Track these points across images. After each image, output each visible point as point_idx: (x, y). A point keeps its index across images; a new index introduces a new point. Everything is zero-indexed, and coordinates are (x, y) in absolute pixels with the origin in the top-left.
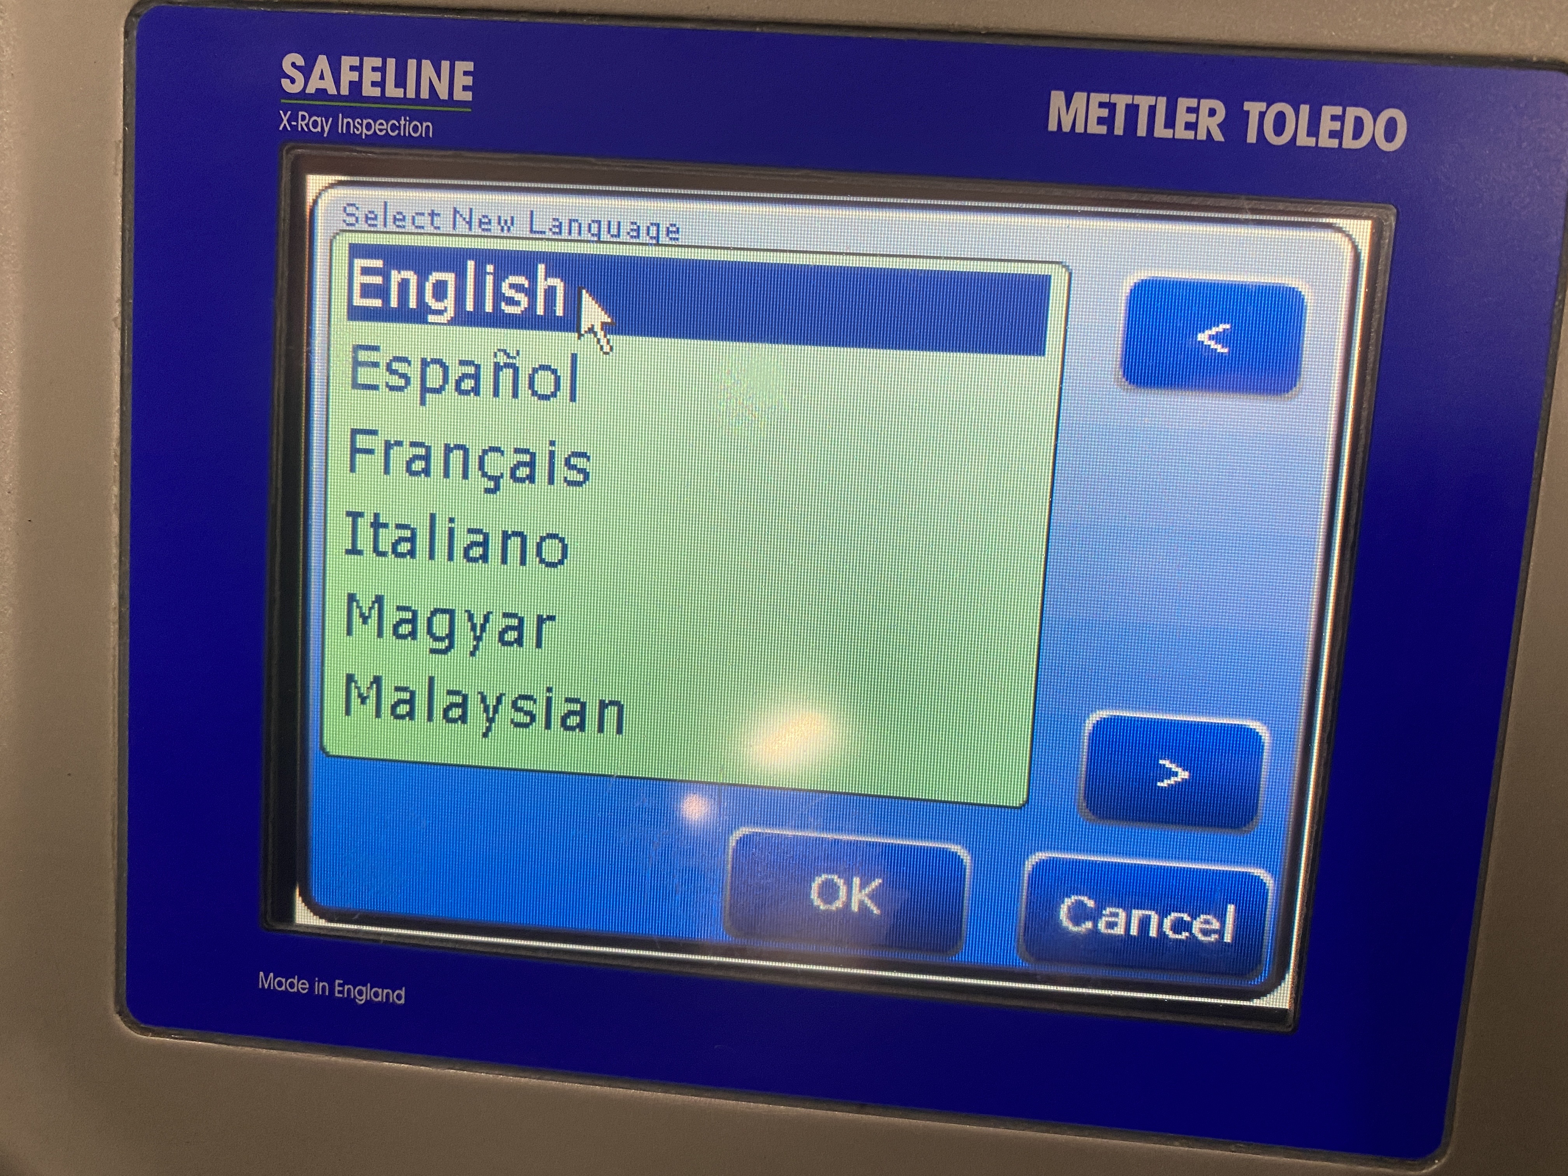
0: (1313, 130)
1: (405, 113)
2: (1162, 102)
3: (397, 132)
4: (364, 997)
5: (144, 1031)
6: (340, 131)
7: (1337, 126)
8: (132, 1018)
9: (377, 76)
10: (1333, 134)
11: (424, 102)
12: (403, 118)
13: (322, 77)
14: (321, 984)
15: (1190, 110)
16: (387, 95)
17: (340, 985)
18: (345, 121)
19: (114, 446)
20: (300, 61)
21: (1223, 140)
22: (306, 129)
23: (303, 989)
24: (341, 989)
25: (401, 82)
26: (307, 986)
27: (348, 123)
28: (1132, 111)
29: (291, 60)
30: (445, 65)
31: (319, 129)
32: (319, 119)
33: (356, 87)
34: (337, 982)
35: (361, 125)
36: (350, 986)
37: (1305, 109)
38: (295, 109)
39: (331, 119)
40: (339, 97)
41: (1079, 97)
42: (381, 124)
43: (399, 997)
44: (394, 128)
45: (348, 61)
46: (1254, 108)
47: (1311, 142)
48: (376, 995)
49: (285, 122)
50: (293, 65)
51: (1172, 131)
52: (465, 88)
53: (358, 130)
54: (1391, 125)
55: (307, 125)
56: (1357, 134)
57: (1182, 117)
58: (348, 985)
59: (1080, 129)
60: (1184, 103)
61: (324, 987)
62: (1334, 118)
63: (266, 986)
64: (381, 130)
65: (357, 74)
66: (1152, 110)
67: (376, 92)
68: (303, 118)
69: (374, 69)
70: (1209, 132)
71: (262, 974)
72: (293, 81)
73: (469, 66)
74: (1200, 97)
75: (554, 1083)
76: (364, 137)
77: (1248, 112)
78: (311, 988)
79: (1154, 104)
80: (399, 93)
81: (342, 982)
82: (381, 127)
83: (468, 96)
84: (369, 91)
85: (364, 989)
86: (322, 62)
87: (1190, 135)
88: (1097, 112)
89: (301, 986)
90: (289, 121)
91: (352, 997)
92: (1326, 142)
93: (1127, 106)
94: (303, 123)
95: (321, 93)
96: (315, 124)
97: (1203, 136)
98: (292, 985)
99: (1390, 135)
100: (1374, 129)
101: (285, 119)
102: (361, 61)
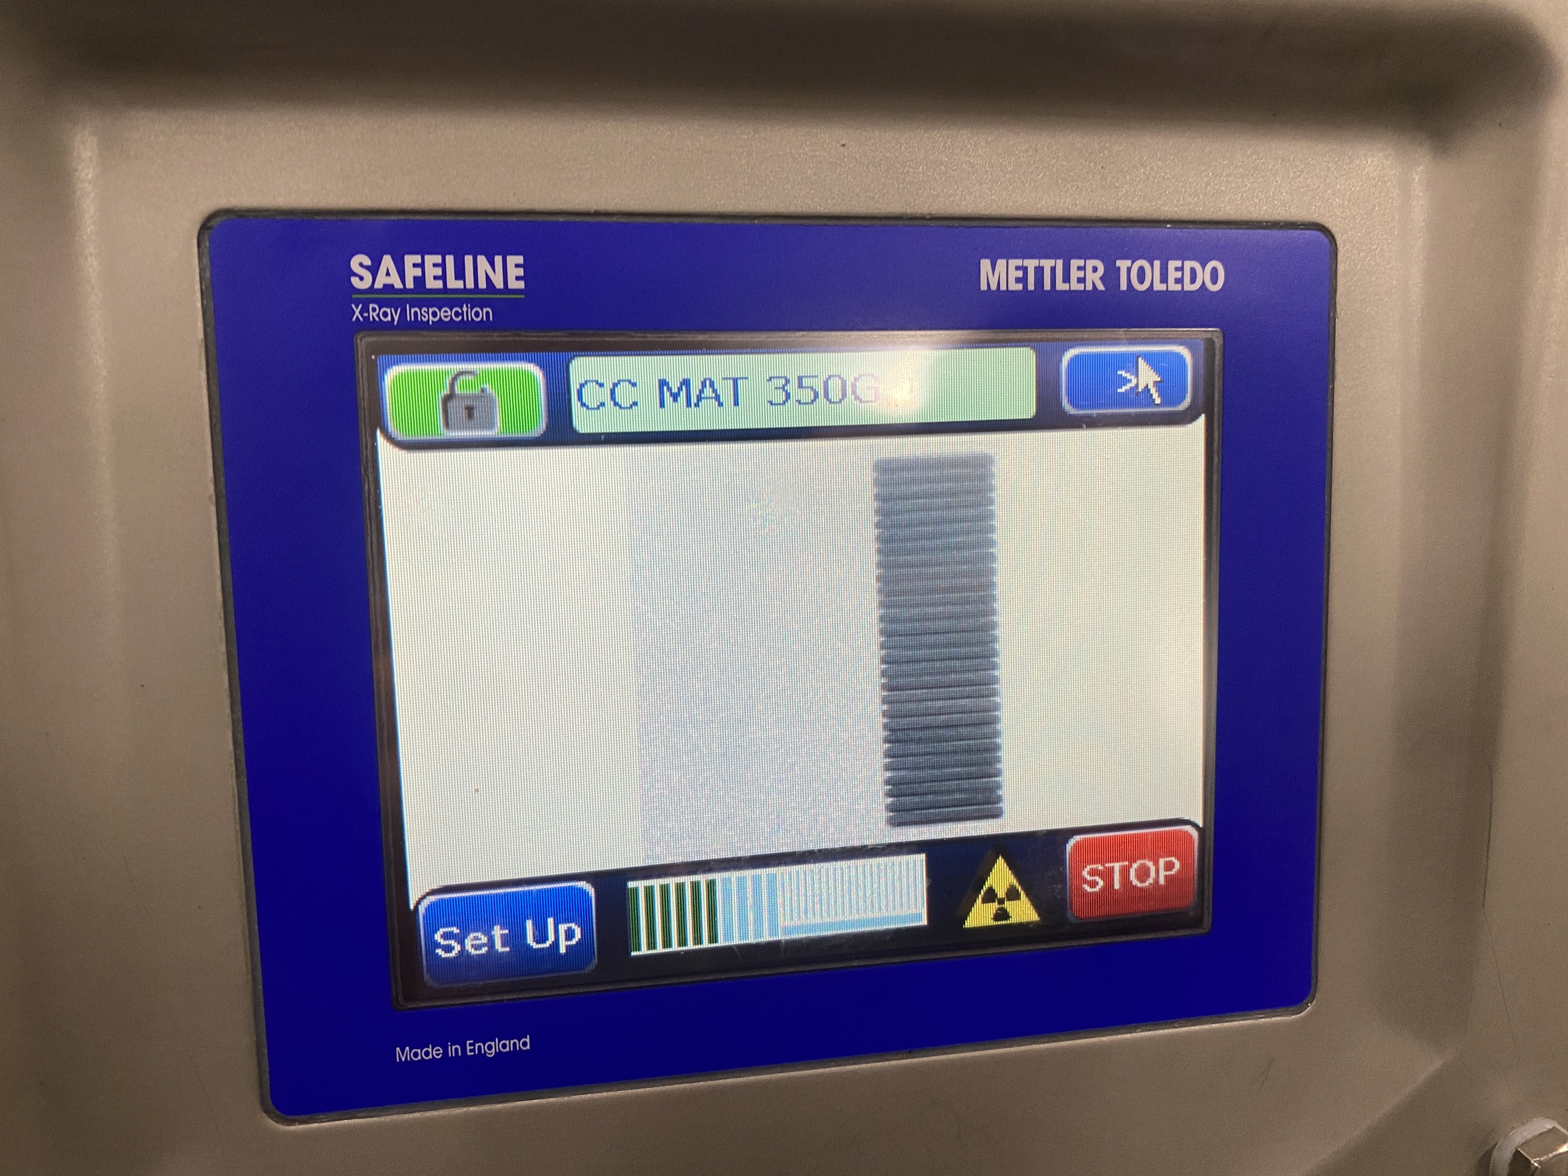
0: (1164, 279)
1: (467, 301)
2: (1060, 263)
3: (460, 317)
4: (493, 1050)
5: (292, 1122)
6: (408, 319)
7: (1179, 275)
8: (278, 1112)
9: (439, 271)
10: (1177, 281)
11: (482, 291)
12: (465, 305)
13: (388, 274)
14: (454, 1047)
16: (449, 286)
17: (470, 1045)
18: (413, 310)
20: (367, 262)
21: (1104, 289)
22: (377, 319)
23: (438, 1055)
24: (472, 1047)
25: (460, 274)
26: (441, 1051)
27: (416, 312)
28: (1039, 270)
29: (359, 262)
30: (498, 259)
31: (389, 318)
32: (388, 310)
33: (420, 281)
34: (468, 1042)
35: (428, 313)
36: (479, 1044)
37: (1157, 263)
38: (366, 303)
39: (399, 310)
40: (405, 290)
41: (1001, 263)
42: (446, 312)
43: (525, 1044)
44: (457, 314)
45: (410, 260)
46: (1123, 264)
47: (1163, 287)
48: (504, 1046)
49: (357, 314)
50: (361, 265)
51: (1068, 285)
52: (518, 278)
53: (425, 317)
54: (1214, 273)
55: (378, 315)
56: (1193, 280)
57: (1075, 274)
58: (477, 1043)
59: (1003, 287)
60: (1075, 263)
61: (456, 1049)
62: (1177, 269)
63: (403, 1059)
64: (446, 317)
65: (419, 270)
66: (1053, 269)
67: (439, 284)
68: (374, 310)
69: (435, 265)
70: (1094, 284)
71: (398, 1049)
72: (362, 278)
73: (520, 259)
74: (1086, 258)
76: (431, 323)
77: (1119, 268)
78: (445, 1052)
79: (1054, 265)
81: (472, 1041)
83: (521, 285)
84: (432, 284)
85: (493, 1044)
86: (387, 261)
87: (1081, 287)
88: (1015, 274)
89: (435, 1052)
90: (361, 313)
91: (483, 1052)
92: (1174, 287)
93: (1036, 268)
94: (375, 314)
95: (389, 288)
96: (385, 314)
97: (1089, 287)
98: (427, 1053)
99: (1214, 280)
100: (1204, 276)
101: (357, 312)
102: (423, 259)
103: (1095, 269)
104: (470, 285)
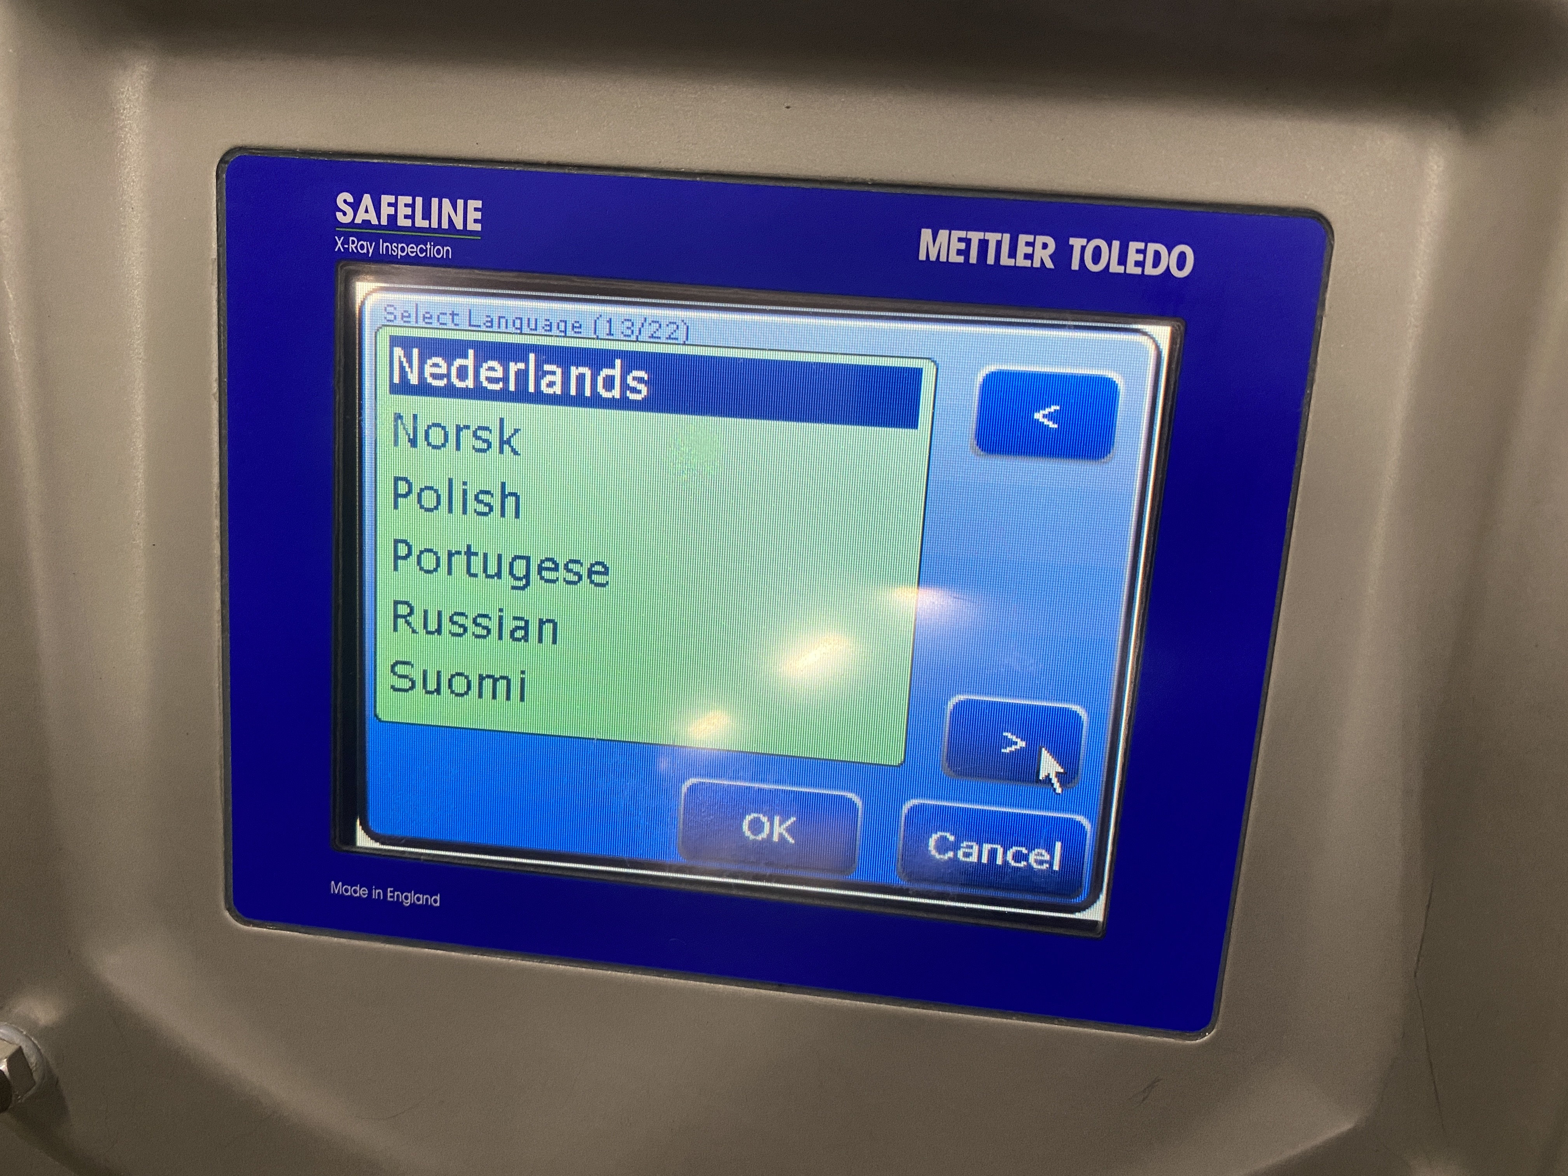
0: (1122, 261)
1: (430, 239)
2: (1007, 237)
3: (425, 253)
4: (409, 901)
6: (381, 253)
7: (1140, 257)
8: (238, 913)
9: (409, 211)
10: (1137, 264)
11: (445, 231)
12: (428, 243)
13: (367, 211)
14: (377, 891)
15: (1028, 244)
16: (417, 225)
17: (391, 892)
18: (385, 245)
19: (216, 490)
20: (350, 199)
21: (1052, 267)
22: (355, 251)
23: (364, 894)
24: (392, 894)
25: (427, 215)
26: (367, 892)
27: (387, 246)
28: (984, 244)
29: (344, 198)
30: (460, 203)
31: (365, 251)
32: (365, 243)
33: (393, 218)
34: (389, 889)
35: (397, 248)
36: (399, 893)
37: (1116, 244)
38: (347, 235)
39: (374, 243)
40: (380, 226)
41: (943, 234)
42: (412, 248)
43: (435, 901)
44: (422, 251)
45: (386, 199)
46: (1077, 243)
47: (1120, 269)
48: (418, 899)
49: (339, 244)
50: (345, 201)
51: (1014, 260)
52: (476, 221)
53: (395, 251)
54: (1182, 257)
55: (356, 247)
56: (1156, 264)
57: (1022, 249)
58: (397, 891)
59: (943, 259)
60: (1023, 238)
61: (379, 893)
62: (1138, 251)
63: (336, 892)
64: (412, 252)
65: (393, 209)
66: (999, 244)
67: (408, 223)
68: (353, 242)
69: (406, 205)
70: (1042, 261)
71: (333, 882)
72: (345, 214)
73: (479, 204)
74: (1035, 233)
75: (551, 965)
76: (399, 258)
77: (1072, 246)
78: (370, 894)
79: (1000, 239)
80: (425, 224)
81: (392, 889)
82: (412, 250)
83: (478, 227)
84: (402, 222)
85: (409, 895)
86: (367, 199)
87: (1028, 263)
88: (957, 246)
89: (362, 892)
90: (342, 244)
91: (400, 900)
92: (1132, 269)
93: (980, 240)
94: (353, 246)
95: (366, 223)
96: (362, 247)
97: (1037, 264)
98: (355, 892)
99: (1181, 265)
100: (1169, 260)
101: (339, 243)
102: (396, 199)
103: (1045, 246)
104: (435, 225)
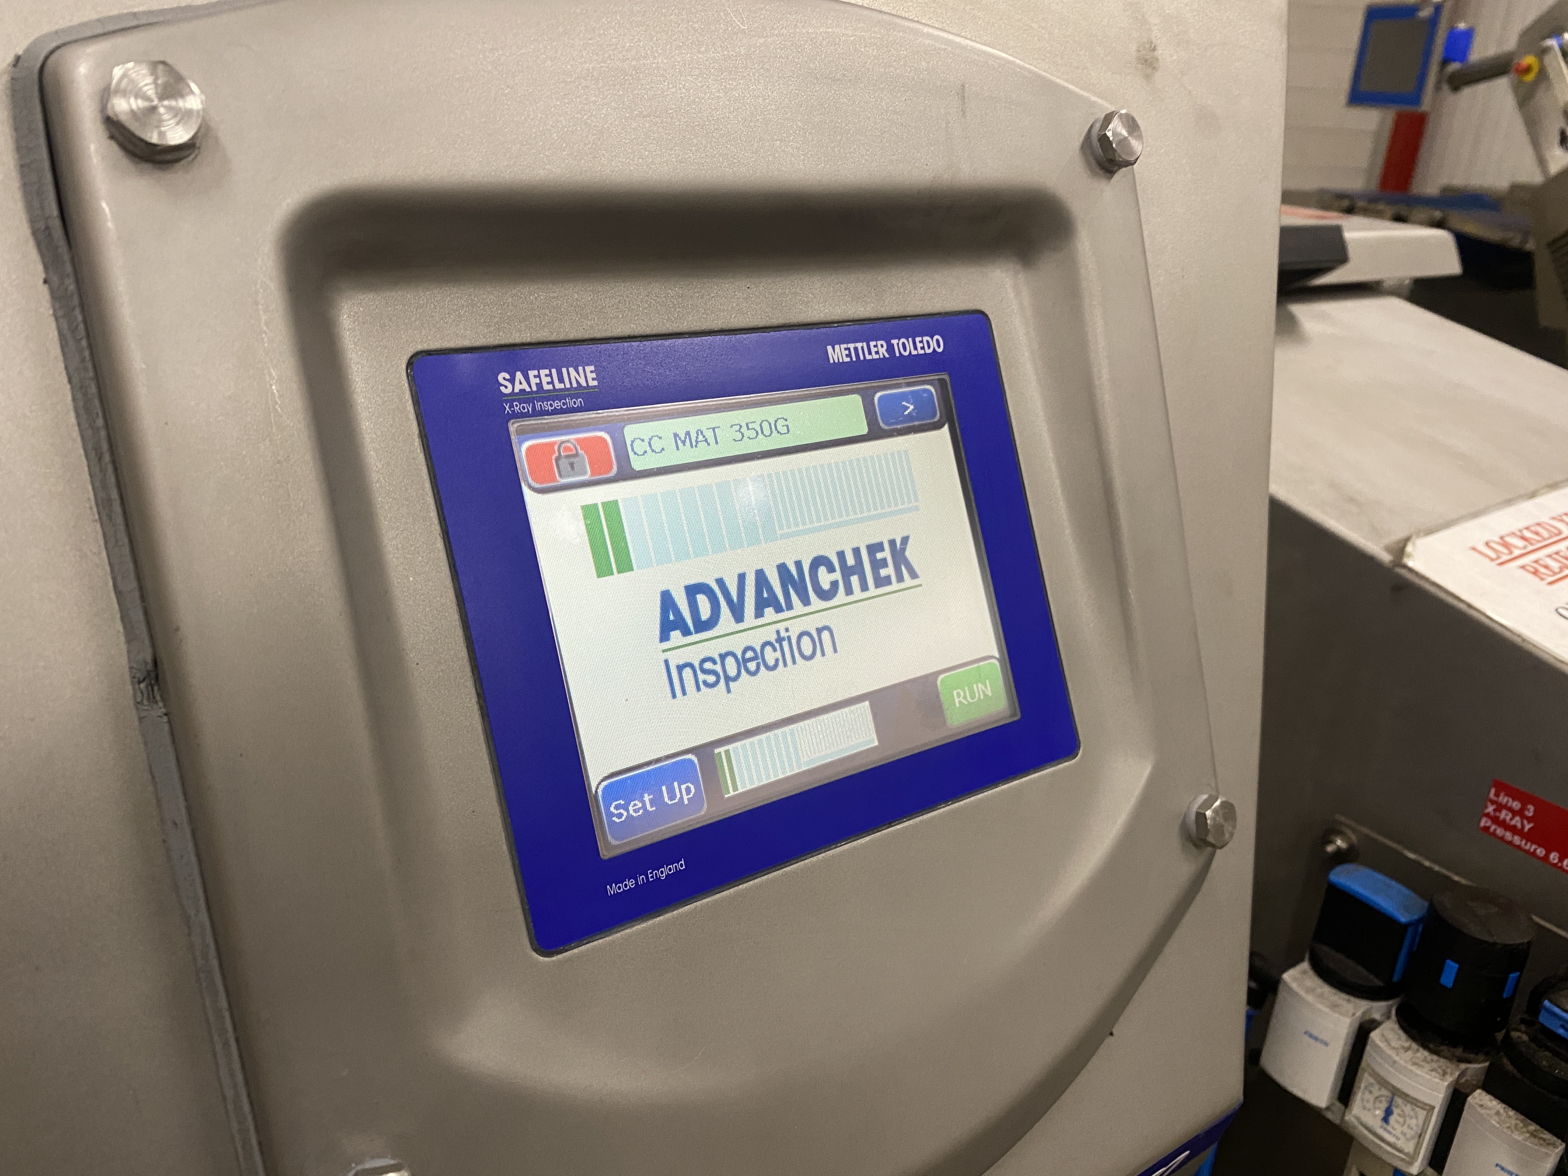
0: (915, 348)
1: (569, 396)
2: (865, 344)
3: (566, 405)
4: (664, 874)
5: (553, 954)
6: (537, 410)
7: (921, 345)
8: (542, 949)
9: (549, 379)
10: (922, 348)
11: (576, 389)
12: (566, 398)
13: (521, 383)
14: (641, 877)
15: (874, 346)
16: (556, 388)
18: (538, 403)
20: (508, 377)
21: (888, 356)
22: (519, 411)
24: (652, 875)
25: (561, 380)
26: (634, 882)
27: (540, 405)
28: (856, 349)
29: (502, 377)
30: (580, 369)
31: (526, 410)
32: (525, 405)
33: (539, 385)
34: (649, 872)
35: (547, 405)
37: (910, 339)
38: (511, 402)
39: (531, 404)
40: (532, 392)
41: (837, 347)
42: (557, 403)
43: (682, 865)
44: (563, 404)
45: (532, 373)
46: (894, 342)
47: (916, 352)
48: (670, 870)
49: (507, 409)
50: (504, 378)
51: (871, 356)
52: (593, 379)
53: (546, 407)
54: (938, 341)
55: (520, 409)
56: (929, 347)
57: (873, 350)
58: (655, 871)
59: (841, 361)
60: (872, 344)
61: (643, 879)
62: (920, 342)
63: (612, 893)
64: (558, 406)
65: (538, 379)
66: (862, 348)
67: (550, 387)
68: (516, 405)
69: (546, 375)
70: (883, 354)
71: (608, 887)
72: (506, 387)
73: (592, 368)
74: (877, 341)
76: (551, 410)
77: (893, 344)
78: (636, 882)
79: (862, 346)
80: (562, 386)
81: (651, 871)
83: (595, 383)
84: (546, 387)
85: (663, 869)
86: (519, 375)
87: (877, 356)
88: (845, 352)
89: (630, 884)
90: (510, 408)
91: (658, 877)
92: (920, 351)
93: (854, 348)
94: (518, 408)
95: (522, 391)
96: (523, 408)
97: (882, 356)
98: (626, 886)
99: (939, 346)
100: (933, 344)
101: (507, 407)
102: (539, 372)
103: (882, 346)
104: (568, 386)
